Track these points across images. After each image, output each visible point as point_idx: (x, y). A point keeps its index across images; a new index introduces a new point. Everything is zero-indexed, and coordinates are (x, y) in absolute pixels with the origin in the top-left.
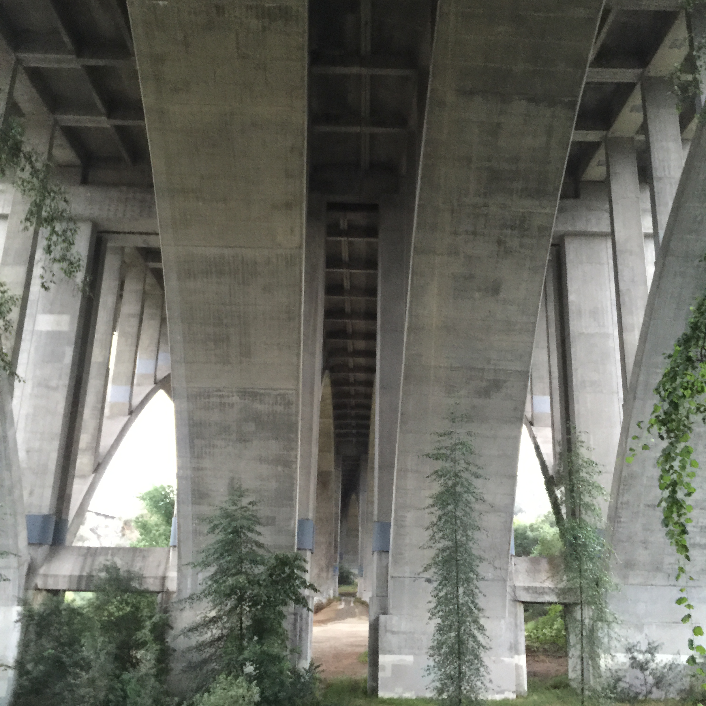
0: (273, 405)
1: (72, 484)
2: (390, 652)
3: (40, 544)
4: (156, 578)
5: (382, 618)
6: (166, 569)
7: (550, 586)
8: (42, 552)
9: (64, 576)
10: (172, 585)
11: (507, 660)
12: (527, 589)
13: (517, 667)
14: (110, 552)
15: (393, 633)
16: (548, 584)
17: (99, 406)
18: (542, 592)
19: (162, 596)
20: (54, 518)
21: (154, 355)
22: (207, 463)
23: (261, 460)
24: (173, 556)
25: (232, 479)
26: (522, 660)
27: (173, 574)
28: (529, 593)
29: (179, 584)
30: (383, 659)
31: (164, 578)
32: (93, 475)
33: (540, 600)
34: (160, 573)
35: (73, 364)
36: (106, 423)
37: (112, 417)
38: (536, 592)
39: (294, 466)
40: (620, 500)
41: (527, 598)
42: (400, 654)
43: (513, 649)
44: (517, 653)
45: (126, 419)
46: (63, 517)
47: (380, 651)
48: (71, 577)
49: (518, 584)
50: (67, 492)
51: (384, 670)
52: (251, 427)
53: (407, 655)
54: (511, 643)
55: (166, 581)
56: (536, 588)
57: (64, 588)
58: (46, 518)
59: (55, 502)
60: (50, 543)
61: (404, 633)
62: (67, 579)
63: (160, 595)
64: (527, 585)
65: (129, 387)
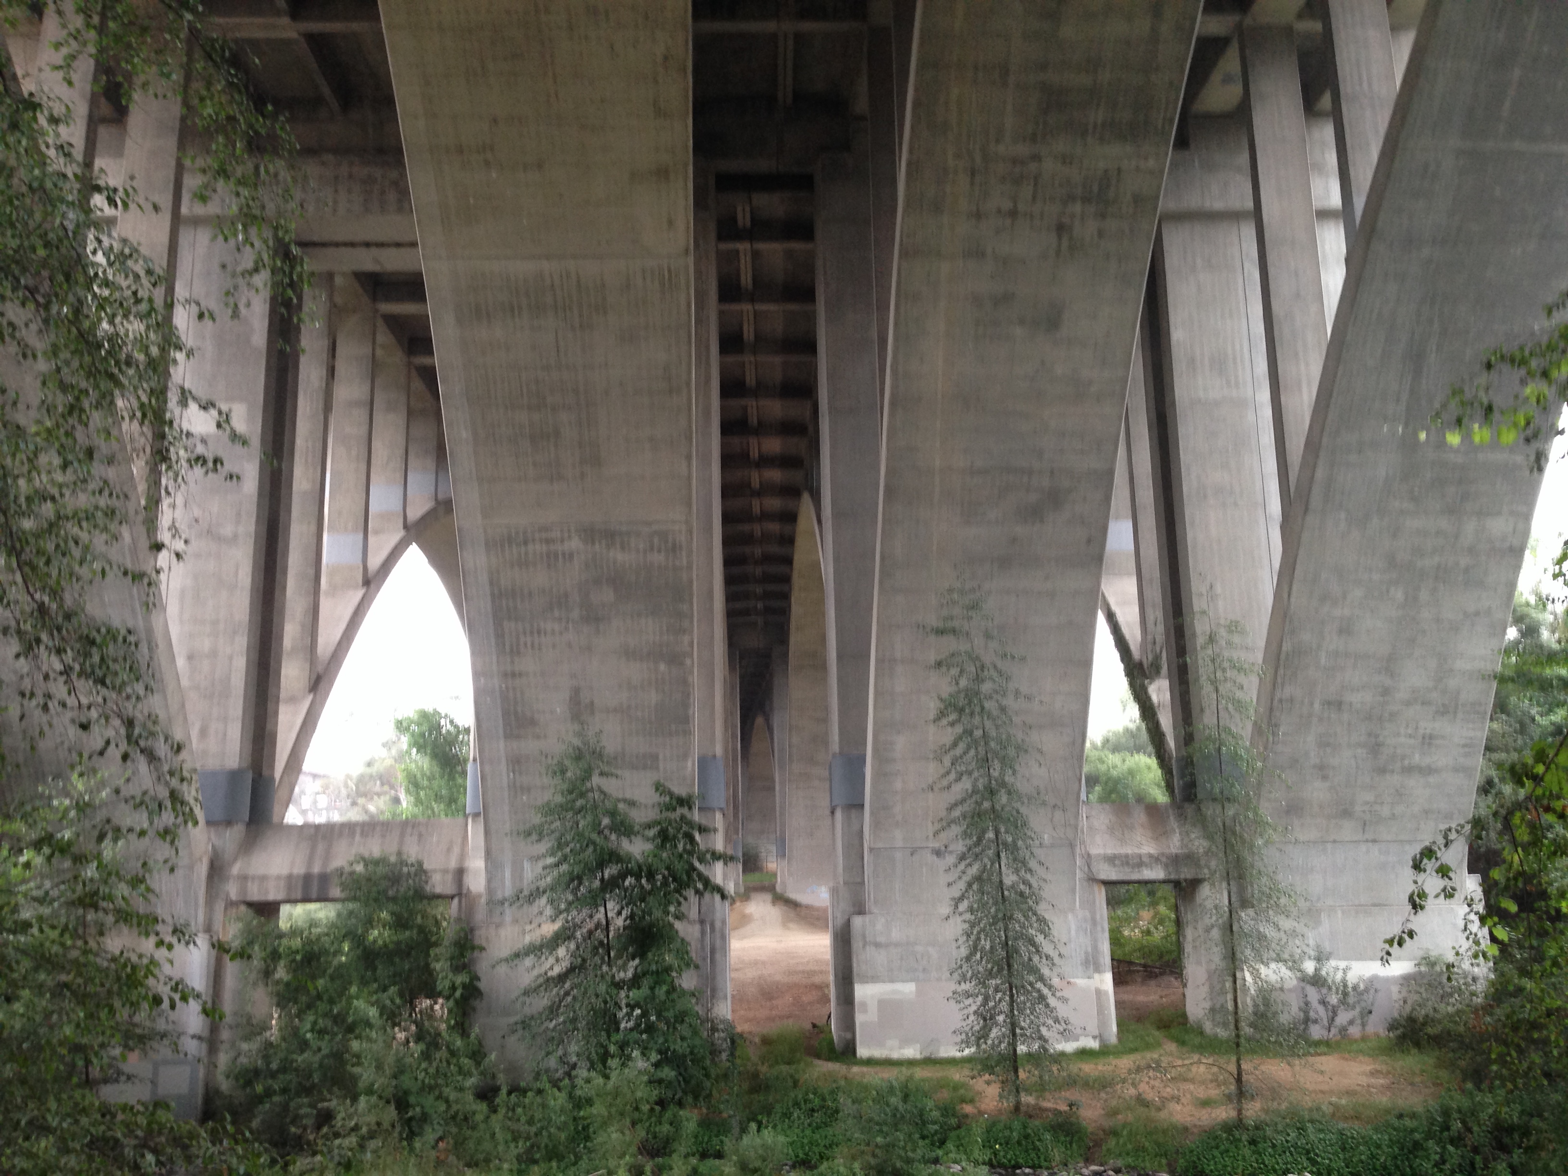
0: (645, 552)
1: (276, 713)
2: (874, 979)
3: (229, 823)
4: (445, 871)
5: (857, 922)
6: (463, 856)
7: (1152, 851)
8: (232, 836)
9: (278, 878)
10: (476, 883)
11: (1081, 982)
12: (1111, 860)
13: (1099, 992)
14: (358, 830)
15: (877, 945)
16: (1148, 848)
17: (312, 572)
18: (1139, 863)
19: (460, 902)
20: (249, 776)
21: (400, 476)
22: (527, 664)
23: (629, 654)
24: (475, 833)
25: (576, 691)
26: (1107, 981)
27: (477, 864)
28: (1115, 865)
29: (489, 881)
30: (862, 992)
31: (460, 873)
32: (311, 697)
33: (1135, 876)
34: (453, 864)
35: (260, 495)
36: (325, 605)
37: (334, 589)
38: (1128, 864)
39: (688, 662)
40: (1278, 695)
41: (1113, 874)
42: (892, 981)
43: (1091, 964)
44: (1098, 969)
45: (360, 593)
46: (265, 772)
47: (855, 978)
48: (290, 877)
49: (1095, 851)
50: (269, 727)
51: (865, 1011)
52: (607, 595)
53: (903, 981)
54: (1086, 953)
55: (465, 877)
56: (1127, 856)
57: (280, 897)
58: (234, 776)
59: (249, 747)
60: (247, 819)
61: (896, 945)
62: (282, 883)
63: (456, 901)
64: (1110, 851)
65: (361, 536)
